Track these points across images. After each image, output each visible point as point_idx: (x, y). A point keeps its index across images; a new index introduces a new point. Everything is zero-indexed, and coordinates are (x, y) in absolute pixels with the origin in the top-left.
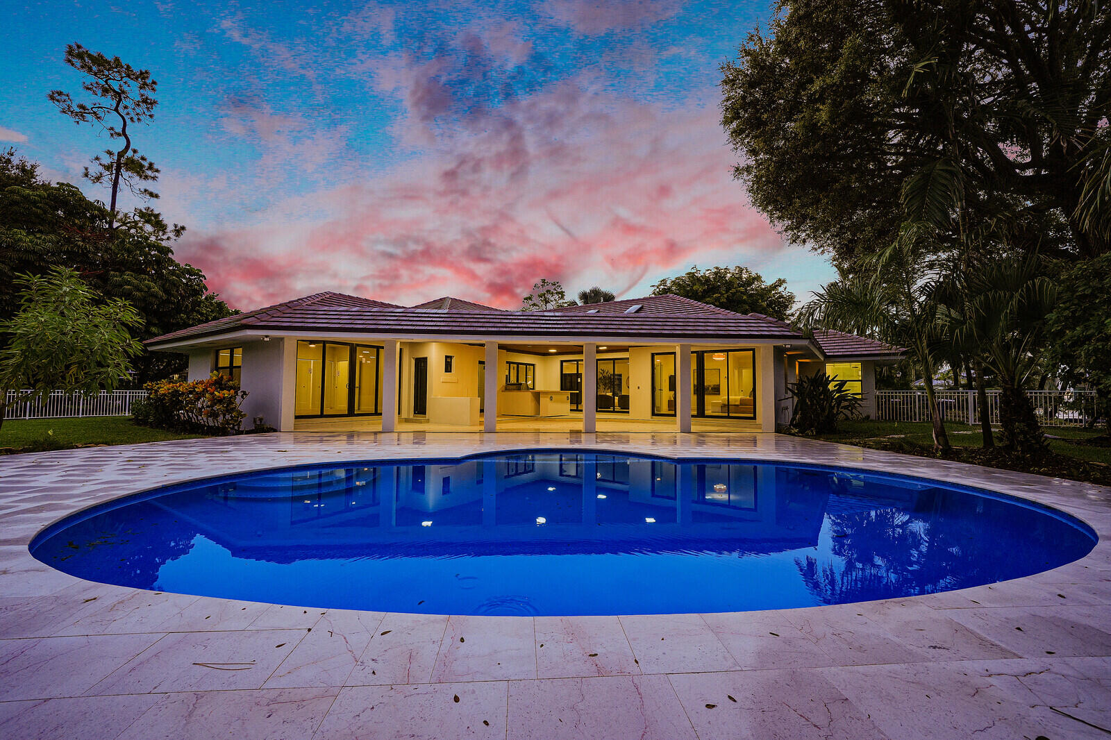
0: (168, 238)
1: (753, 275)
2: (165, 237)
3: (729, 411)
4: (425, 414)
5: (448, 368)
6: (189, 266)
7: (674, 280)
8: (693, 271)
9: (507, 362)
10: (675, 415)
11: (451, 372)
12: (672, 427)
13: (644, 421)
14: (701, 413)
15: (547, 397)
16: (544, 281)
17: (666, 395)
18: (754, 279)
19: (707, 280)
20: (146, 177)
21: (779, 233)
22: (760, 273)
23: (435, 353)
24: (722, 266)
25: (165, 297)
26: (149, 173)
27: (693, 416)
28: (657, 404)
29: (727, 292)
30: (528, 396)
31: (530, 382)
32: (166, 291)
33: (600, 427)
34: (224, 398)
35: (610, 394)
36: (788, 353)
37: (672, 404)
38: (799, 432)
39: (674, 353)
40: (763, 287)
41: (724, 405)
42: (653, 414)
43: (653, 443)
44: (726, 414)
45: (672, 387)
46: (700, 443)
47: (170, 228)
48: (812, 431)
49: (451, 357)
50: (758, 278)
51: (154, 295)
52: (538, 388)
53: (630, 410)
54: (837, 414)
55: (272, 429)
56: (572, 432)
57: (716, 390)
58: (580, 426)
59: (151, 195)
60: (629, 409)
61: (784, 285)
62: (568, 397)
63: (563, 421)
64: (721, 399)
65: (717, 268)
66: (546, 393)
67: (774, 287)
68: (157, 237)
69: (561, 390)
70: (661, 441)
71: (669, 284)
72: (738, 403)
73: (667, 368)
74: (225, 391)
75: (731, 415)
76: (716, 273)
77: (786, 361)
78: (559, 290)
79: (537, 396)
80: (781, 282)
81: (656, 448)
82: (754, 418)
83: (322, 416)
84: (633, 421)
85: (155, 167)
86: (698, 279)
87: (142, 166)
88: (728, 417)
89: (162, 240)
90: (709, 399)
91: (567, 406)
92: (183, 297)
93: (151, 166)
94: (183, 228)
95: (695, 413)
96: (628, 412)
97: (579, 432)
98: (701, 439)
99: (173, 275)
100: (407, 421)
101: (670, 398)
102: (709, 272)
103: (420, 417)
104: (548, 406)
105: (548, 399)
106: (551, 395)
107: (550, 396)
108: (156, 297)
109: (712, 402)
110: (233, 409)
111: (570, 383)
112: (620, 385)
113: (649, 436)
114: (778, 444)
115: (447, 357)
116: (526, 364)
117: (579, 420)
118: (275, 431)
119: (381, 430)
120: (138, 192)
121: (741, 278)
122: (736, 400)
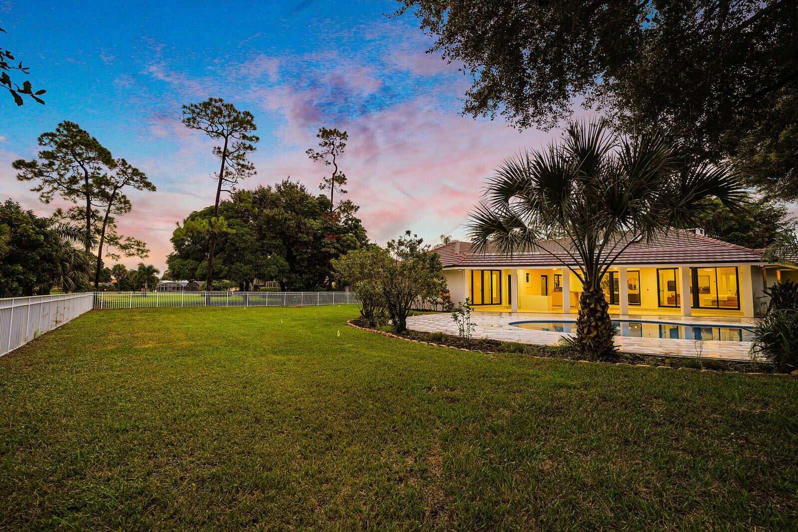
3: (717, 305)
9: (554, 275)
10: (679, 307)
11: (528, 282)
13: (653, 310)
17: (668, 294)
27: (691, 307)
36: (766, 267)
41: (715, 301)
42: (659, 306)
49: (528, 274)
53: (641, 304)
57: (707, 290)
59: (344, 192)
64: (712, 296)
75: (719, 307)
82: (739, 309)
95: (693, 305)
97: (618, 314)
117: (616, 309)
119: (511, 311)
120: (339, 191)
122: (722, 297)
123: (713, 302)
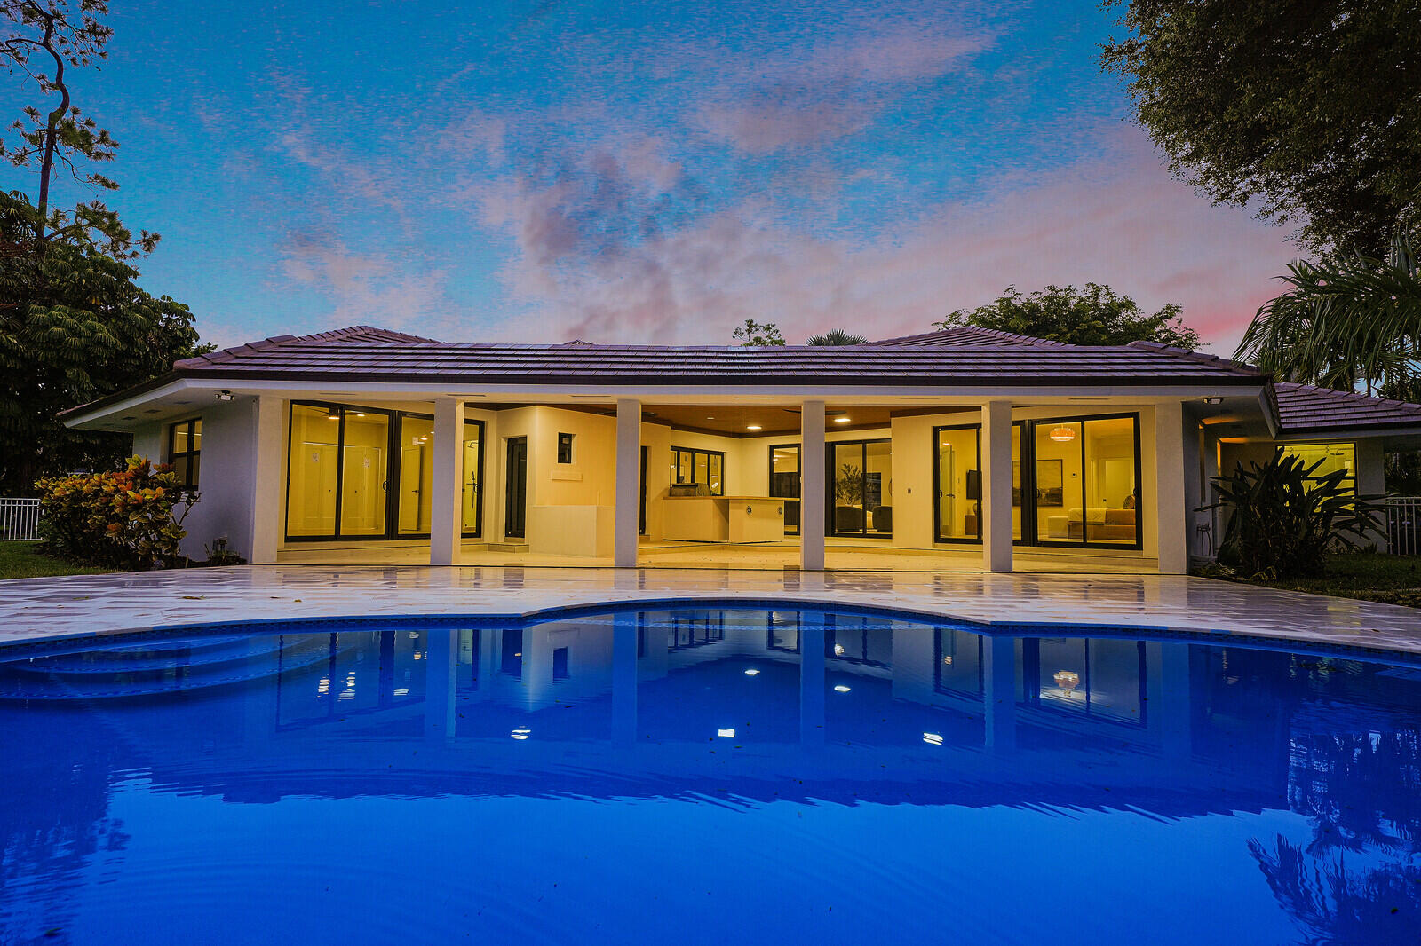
0: (134, 254)
1: (1119, 299)
2: (128, 252)
3: (1083, 535)
4: (524, 537)
5: (564, 455)
6: (169, 298)
7: (973, 312)
8: (1008, 295)
9: (673, 448)
10: (980, 541)
11: (569, 462)
12: (977, 561)
13: (920, 552)
14: (1030, 536)
15: (741, 508)
16: (750, 323)
17: (960, 506)
18: (1122, 305)
19: (1034, 308)
20: (99, 155)
21: (1193, 182)
22: (1133, 297)
23: (540, 430)
24: (1062, 285)
25: (121, 346)
26: (103, 148)
27: (1016, 543)
28: (945, 522)
29: (1071, 329)
30: (707, 506)
31: (715, 485)
32: (125, 338)
33: (831, 560)
34: (145, 502)
35: (860, 506)
36: (1207, 422)
37: (974, 524)
38: (1238, 574)
39: (978, 426)
40: (1137, 320)
41: (1075, 524)
42: (937, 539)
43: (938, 591)
44: (1082, 541)
45: (974, 490)
46: (1031, 592)
47: (135, 237)
48: (1269, 573)
49: (570, 436)
50: (1128, 305)
51: (103, 344)
52: (728, 494)
53: (893, 533)
54: (1326, 538)
55: (238, 559)
56: (787, 569)
57: (1056, 498)
58: (796, 559)
59: (105, 182)
60: (891, 532)
61: (1178, 316)
62: (780, 508)
63: (769, 551)
64: (1071, 509)
65: (1052, 288)
66: (739, 500)
67: (1158, 319)
68: (115, 252)
69: (771, 495)
70: (952, 587)
71: (964, 319)
72: (1102, 519)
73: (962, 457)
74: (146, 490)
75: (1089, 541)
76: (1050, 299)
77: (1202, 437)
78: (776, 338)
79: (724, 506)
80: (1171, 311)
81: (942, 600)
82: (1139, 547)
83: (337, 537)
84: (899, 551)
85: (111, 138)
86: (1018, 309)
87: (87, 137)
88: (1085, 545)
89: (125, 257)
90: (1046, 515)
91: (779, 525)
92: (154, 349)
93: (103, 138)
94: (156, 237)
95: (1019, 538)
96: (890, 537)
97: (797, 569)
98: (1031, 586)
99: (136, 312)
100: (492, 548)
101: (969, 511)
102: (1038, 296)
103: (515, 541)
104: (744, 525)
105: (744, 512)
106: (748, 503)
107: (746, 506)
108: (106, 346)
109: (1049, 520)
110: (163, 523)
111: (784, 485)
112: (878, 492)
113: (930, 577)
114: (1193, 597)
115: (562, 436)
116: (709, 453)
117: (794, 549)
118: (243, 562)
119: (429, 563)
120: (86, 180)
121: (1095, 304)
122: (1097, 515)
123: (1072, 526)
